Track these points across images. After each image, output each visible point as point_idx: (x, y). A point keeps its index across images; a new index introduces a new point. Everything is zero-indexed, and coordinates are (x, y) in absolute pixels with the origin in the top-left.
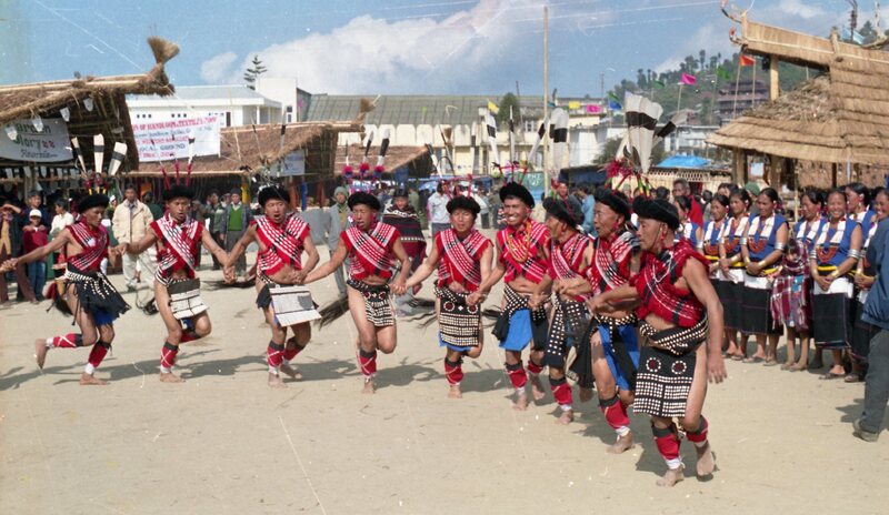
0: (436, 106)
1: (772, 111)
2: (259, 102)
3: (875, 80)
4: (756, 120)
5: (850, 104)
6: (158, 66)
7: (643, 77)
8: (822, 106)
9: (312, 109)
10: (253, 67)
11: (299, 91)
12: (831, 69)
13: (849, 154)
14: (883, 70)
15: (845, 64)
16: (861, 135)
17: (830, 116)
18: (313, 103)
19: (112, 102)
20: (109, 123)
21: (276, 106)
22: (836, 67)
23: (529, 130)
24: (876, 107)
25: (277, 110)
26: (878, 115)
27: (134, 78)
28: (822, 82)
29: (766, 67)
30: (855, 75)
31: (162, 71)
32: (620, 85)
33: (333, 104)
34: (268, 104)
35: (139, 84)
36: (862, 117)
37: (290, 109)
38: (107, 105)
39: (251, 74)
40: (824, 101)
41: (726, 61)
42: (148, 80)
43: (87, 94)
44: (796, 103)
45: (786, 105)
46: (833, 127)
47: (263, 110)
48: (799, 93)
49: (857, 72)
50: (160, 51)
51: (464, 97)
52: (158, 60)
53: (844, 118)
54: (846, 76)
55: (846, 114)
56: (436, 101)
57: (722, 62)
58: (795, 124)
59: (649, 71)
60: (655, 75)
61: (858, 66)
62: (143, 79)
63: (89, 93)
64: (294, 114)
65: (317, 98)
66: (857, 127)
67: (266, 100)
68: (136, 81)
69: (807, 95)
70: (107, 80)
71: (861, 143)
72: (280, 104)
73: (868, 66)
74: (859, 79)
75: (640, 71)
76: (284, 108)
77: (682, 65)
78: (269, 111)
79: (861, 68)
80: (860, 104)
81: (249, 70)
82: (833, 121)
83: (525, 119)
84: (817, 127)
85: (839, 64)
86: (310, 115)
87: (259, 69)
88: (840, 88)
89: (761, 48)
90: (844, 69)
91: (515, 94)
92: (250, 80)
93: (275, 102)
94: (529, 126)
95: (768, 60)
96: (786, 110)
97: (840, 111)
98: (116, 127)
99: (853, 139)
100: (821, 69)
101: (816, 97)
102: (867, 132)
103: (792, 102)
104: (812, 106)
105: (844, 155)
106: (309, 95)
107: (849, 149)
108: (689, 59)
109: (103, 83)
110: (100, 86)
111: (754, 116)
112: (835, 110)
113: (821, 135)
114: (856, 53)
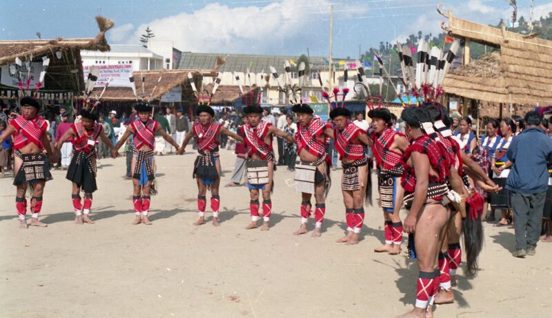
0: (258, 61)
1: (466, 71)
2: (150, 55)
3: (527, 54)
4: (456, 76)
5: (512, 68)
6: (102, 33)
7: (383, 46)
8: (495, 69)
9: (182, 61)
10: (146, 34)
11: (174, 50)
12: (501, 47)
13: (510, 98)
14: (532, 48)
15: (510, 44)
16: (518, 87)
17: (500, 75)
18: (183, 57)
19: (73, 54)
20: (70, 66)
21: (161, 58)
22: (504, 46)
23: (315, 78)
24: (527, 70)
25: (160, 61)
26: (528, 75)
27: (87, 40)
28: (495, 54)
29: (462, 44)
30: (515, 51)
31: (103, 36)
32: (369, 51)
33: (195, 59)
34: (156, 57)
35: (89, 44)
36: (519, 76)
37: (168, 61)
38: (69, 55)
39: (145, 38)
40: (496, 66)
41: (434, 38)
42: (95, 42)
43: (58, 49)
44: (480, 67)
45: (473, 68)
46: (501, 82)
47: (152, 61)
48: (482, 61)
49: (516, 49)
50: (103, 25)
51: (275, 56)
52: (102, 30)
53: (508, 77)
54: (510, 51)
55: (510, 74)
56: (258, 58)
57: (432, 38)
58: (479, 79)
59: (387, 43)
60: (391, 46)
61: (517, 46)
62: (92, 41)
63: (59, 48)
64: (171, 64)
65: (185, 54)
66: (516, 82)
67: (154, 54)
68: (87, 42)
69: (487, 62)
70: (71, 41)
71: (517, 92)
72: (162, 57)
73: (523, 46)
74: (517, 53)
75: (382, 43)
76: (164, 60)
77: (407, 40)
78: (155, 61)
79: (519, 47)
80: (518, 68)
81: (144, 36)
82: (501, 78)
83: (312, 71)
84: (492, 81)
85: (506, 45)
86: (180, 64)
87: (149, 35)
88: (506, 59)
89: (460, 33)
90: (509, 47)
91: (307, 55)
92: (143, 41)
93: (159, 56)
94: (315, 75)
95: (463, 41)
96: (473, 71)
97: (506, 73)
98: (74, 69)
99: (513, 89)
100: (496, 47)
101: (491, 64)
102: (521, 85)
103: (478, 66)
104: (489, 69)
105: (507, 98)
106: (180, 52)
107: (510, 95)
108: (412, 36)
109: (69, 42)
110: (66, 44)
111: (454, 74)
112: (503, 71)
113: (494, 86)
114: (516, 38)
